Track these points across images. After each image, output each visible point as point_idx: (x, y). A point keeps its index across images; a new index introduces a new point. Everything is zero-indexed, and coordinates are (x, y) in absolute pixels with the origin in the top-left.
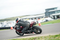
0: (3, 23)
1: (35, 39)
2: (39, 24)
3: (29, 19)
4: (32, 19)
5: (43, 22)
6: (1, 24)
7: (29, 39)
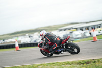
0: (32, 35)
1: (88, 63)
2: (94, 38)
3: (77, 29)
4: (81, 29)
5: (100, 34)
6: (29, 37)
7: (78, 64)
